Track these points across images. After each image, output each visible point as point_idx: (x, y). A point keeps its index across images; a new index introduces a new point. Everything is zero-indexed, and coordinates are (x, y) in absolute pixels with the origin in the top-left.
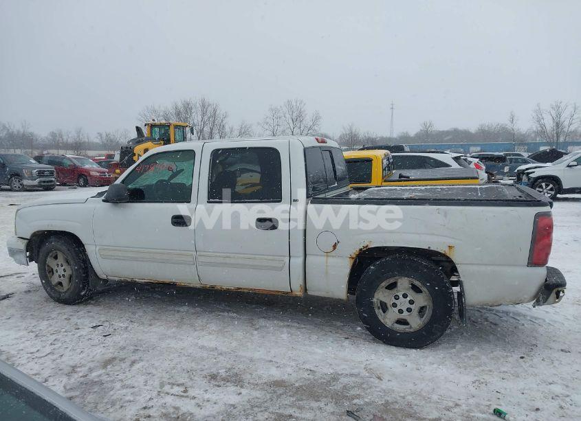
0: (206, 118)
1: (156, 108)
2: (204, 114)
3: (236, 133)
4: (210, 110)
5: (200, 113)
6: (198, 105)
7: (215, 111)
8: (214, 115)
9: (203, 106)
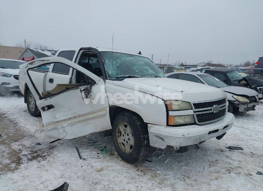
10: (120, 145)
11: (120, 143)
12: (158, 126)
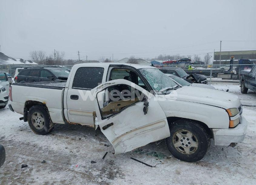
10: (177, 149)
11: (177, 147)
12: (222, 130)
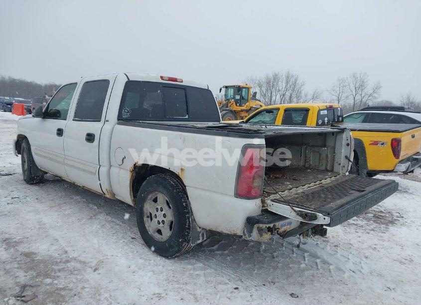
0: (288, 86)
1: (254, 78)
2: (287, 82)
3: (310, 97)
4: (292, 80)
5: (284, 82)
6: (284, 76)
7: (296, 80)
8: (295, 84)
9: (288, 77)
